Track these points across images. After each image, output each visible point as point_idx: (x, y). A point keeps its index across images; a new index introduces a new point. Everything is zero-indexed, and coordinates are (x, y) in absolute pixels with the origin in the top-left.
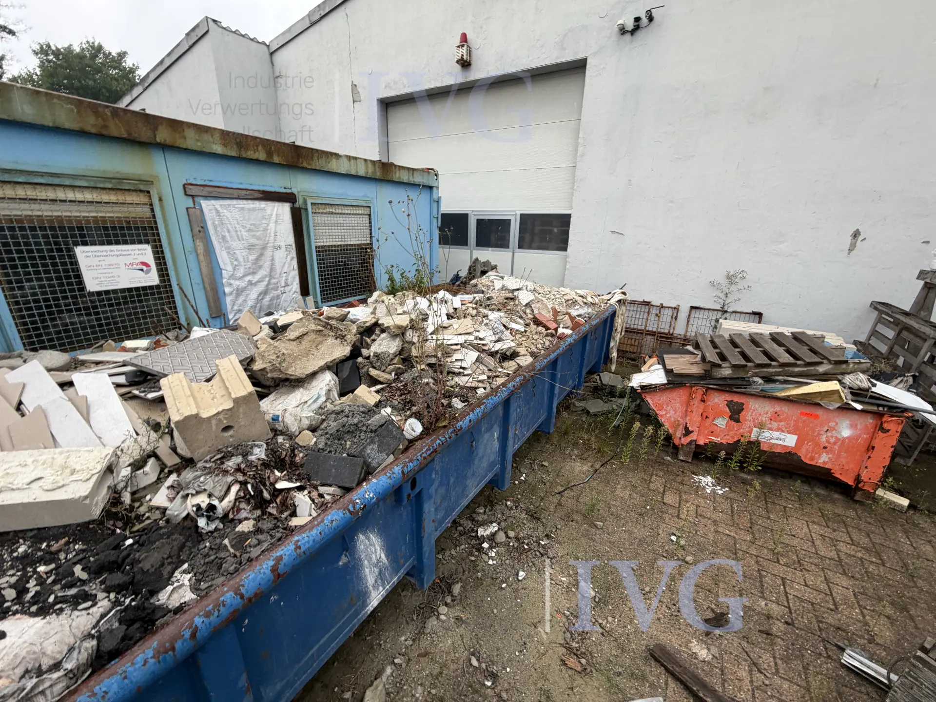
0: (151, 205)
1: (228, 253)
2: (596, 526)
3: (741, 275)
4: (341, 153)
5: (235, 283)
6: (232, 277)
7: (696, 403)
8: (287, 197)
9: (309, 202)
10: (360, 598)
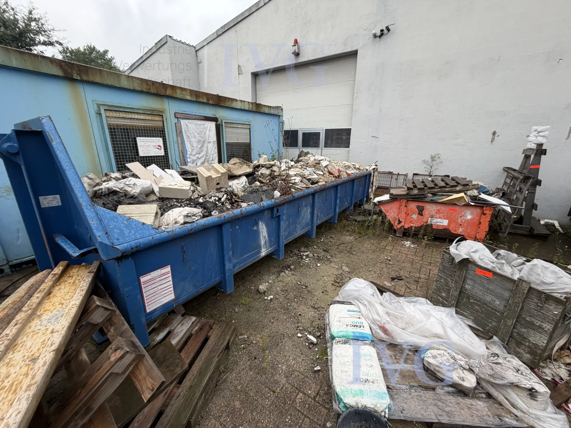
0: (163, 121)
1: (190, 143)
2: (353, 254)
3: (438, 156)
4: (238, 99)
5: (192, 157)
6: (191, 154)
7: (403, 207)
8: (214, 119)
9: (224, 122)
10: (259, 247)
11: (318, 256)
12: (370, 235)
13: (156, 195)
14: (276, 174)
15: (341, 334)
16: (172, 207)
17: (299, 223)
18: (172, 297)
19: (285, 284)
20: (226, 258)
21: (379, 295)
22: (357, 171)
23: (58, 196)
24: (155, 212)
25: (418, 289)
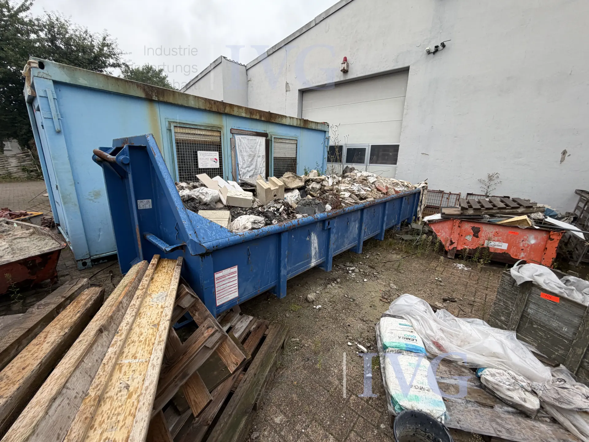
0: (221, 137)
1: (242, 157)
2: (400, 272)
3: (496, 176)
4: (287, 115)
5: (243, 170)
6: (242, 168)
7: (456, 227)
8: (264, 135)
9: (273, 137)
10: (309, 257)
11: (364, 272)
12: (419, 255)
13: (222, 203)
14: (326, 188)
15: (394, 344)
16: (239, 214)
17: (347, 238)
18: (236, 295)
19: (332, 296)
20: (282, 265)
21: (433, 312)
22: (406, 189)
23: (150, 200)
24: (228, 217)
25: (473, 312)
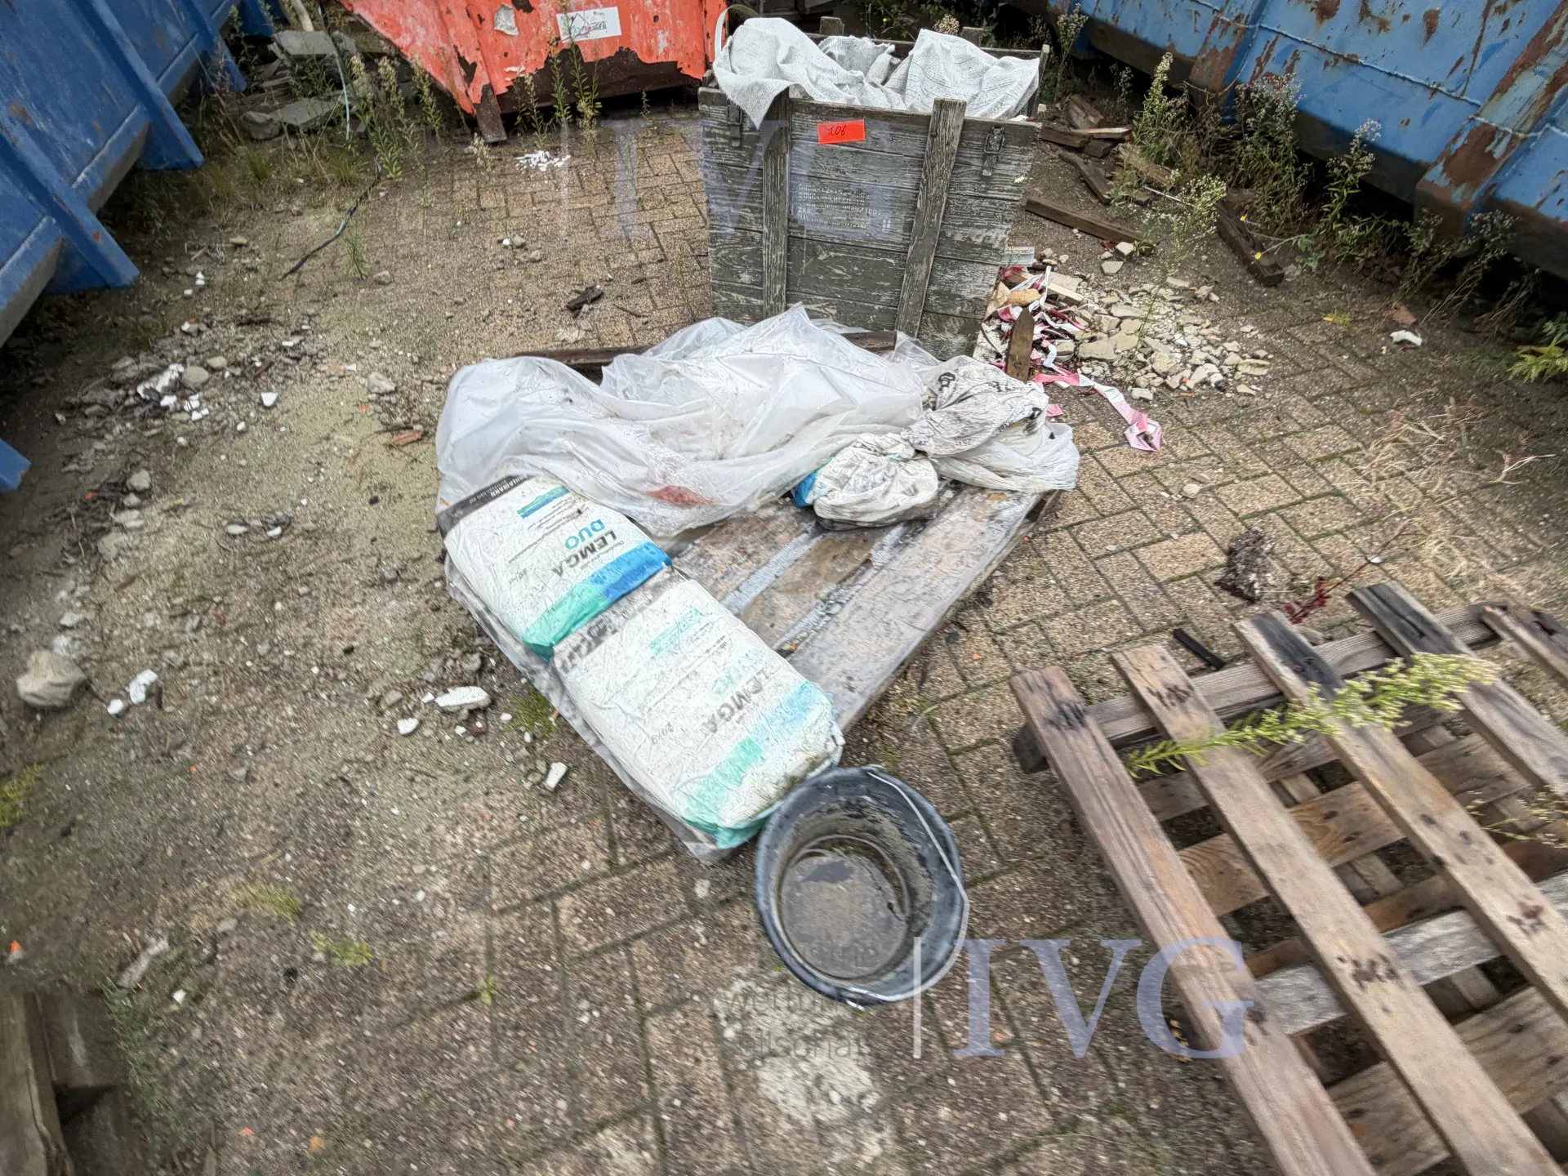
15: (562, 617)
19: (169, 578)
21: (594, 386)
25: (659, 304)
